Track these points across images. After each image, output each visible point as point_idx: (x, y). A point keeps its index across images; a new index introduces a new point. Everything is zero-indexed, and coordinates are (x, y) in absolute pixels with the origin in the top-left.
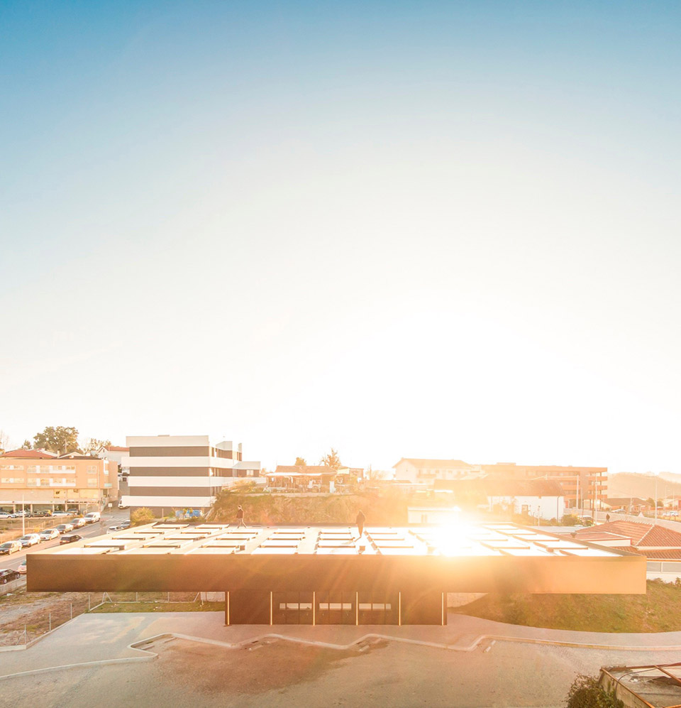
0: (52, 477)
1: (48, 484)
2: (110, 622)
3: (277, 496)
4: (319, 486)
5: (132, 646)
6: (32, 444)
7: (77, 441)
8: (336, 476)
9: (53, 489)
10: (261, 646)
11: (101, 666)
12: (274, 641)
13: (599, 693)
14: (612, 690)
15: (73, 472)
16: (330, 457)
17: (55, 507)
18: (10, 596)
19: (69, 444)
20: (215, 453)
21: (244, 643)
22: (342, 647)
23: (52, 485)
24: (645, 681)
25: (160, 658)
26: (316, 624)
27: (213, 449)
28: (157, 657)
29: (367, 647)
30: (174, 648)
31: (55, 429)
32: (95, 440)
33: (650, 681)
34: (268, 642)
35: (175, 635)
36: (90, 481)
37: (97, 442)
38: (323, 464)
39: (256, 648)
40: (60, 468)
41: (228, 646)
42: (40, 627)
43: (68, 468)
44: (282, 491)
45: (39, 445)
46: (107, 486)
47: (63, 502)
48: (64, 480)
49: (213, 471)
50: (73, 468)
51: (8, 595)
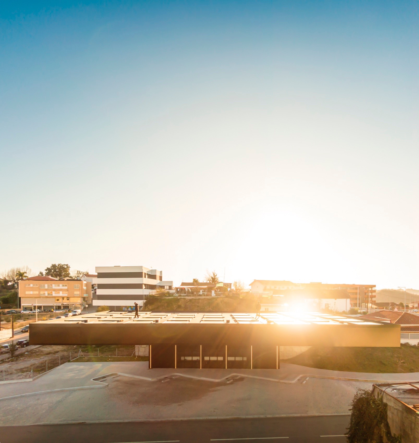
0: (54, 291)
1: (52, 295)
2: (82, 367)
3: (181, 299)
4: (206, 293)
5: (93, 380)
6: (44, 273)
7: (69, 272)
8: (215, 287)
9: (55, 297)
10: (169, 380)
11: (75, 391)
12: (177, 377)
13: (372, 399)
14: (380, 397)
15: (66, 288)
16: (212, 278)
17: (56, 307)
18: (27, 354)
19: (65, 273)
20: (147, 276)
21: (159, 378)
22: (217, 381)
23: (54, 295)
24: (401, 391)
25: (109, 386)
26: (202, 368)
27: (145, 274)
28: (108, 385)
29: (232, 381)
30: (117, 381)
31: (57, 265)
32: (80, 271)
33: (404, 391)
34: (173, 378)
35: (119, 374)
36: (76, 293)
37: (81, 272)
38: (208, 282)
39: (166, 381)
40: (59, 286)
41: (150, 379)
42: (42, 370)
43: (63, 286)
44: (184, 296)
45: (47, 274)
46: (85, 295)
47: (60, 305)
48: (61, 292)
49: (145, 286)
50: (66, 286)
51: (26, 353)
